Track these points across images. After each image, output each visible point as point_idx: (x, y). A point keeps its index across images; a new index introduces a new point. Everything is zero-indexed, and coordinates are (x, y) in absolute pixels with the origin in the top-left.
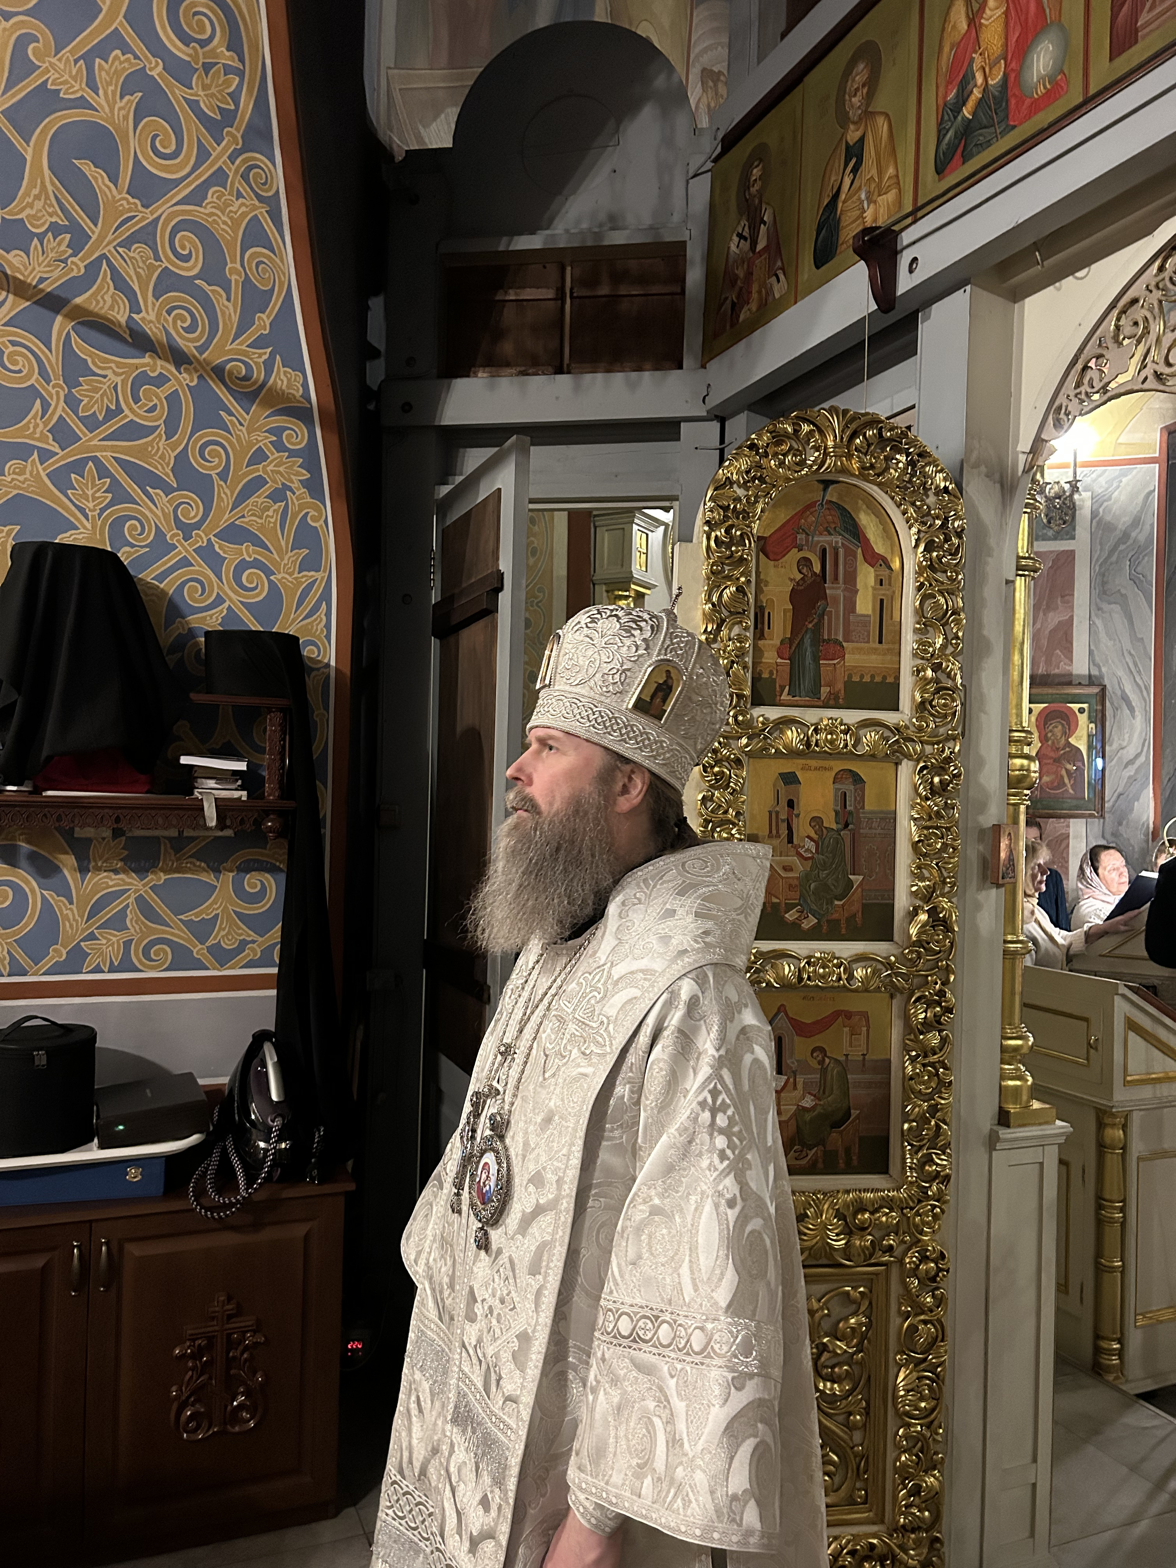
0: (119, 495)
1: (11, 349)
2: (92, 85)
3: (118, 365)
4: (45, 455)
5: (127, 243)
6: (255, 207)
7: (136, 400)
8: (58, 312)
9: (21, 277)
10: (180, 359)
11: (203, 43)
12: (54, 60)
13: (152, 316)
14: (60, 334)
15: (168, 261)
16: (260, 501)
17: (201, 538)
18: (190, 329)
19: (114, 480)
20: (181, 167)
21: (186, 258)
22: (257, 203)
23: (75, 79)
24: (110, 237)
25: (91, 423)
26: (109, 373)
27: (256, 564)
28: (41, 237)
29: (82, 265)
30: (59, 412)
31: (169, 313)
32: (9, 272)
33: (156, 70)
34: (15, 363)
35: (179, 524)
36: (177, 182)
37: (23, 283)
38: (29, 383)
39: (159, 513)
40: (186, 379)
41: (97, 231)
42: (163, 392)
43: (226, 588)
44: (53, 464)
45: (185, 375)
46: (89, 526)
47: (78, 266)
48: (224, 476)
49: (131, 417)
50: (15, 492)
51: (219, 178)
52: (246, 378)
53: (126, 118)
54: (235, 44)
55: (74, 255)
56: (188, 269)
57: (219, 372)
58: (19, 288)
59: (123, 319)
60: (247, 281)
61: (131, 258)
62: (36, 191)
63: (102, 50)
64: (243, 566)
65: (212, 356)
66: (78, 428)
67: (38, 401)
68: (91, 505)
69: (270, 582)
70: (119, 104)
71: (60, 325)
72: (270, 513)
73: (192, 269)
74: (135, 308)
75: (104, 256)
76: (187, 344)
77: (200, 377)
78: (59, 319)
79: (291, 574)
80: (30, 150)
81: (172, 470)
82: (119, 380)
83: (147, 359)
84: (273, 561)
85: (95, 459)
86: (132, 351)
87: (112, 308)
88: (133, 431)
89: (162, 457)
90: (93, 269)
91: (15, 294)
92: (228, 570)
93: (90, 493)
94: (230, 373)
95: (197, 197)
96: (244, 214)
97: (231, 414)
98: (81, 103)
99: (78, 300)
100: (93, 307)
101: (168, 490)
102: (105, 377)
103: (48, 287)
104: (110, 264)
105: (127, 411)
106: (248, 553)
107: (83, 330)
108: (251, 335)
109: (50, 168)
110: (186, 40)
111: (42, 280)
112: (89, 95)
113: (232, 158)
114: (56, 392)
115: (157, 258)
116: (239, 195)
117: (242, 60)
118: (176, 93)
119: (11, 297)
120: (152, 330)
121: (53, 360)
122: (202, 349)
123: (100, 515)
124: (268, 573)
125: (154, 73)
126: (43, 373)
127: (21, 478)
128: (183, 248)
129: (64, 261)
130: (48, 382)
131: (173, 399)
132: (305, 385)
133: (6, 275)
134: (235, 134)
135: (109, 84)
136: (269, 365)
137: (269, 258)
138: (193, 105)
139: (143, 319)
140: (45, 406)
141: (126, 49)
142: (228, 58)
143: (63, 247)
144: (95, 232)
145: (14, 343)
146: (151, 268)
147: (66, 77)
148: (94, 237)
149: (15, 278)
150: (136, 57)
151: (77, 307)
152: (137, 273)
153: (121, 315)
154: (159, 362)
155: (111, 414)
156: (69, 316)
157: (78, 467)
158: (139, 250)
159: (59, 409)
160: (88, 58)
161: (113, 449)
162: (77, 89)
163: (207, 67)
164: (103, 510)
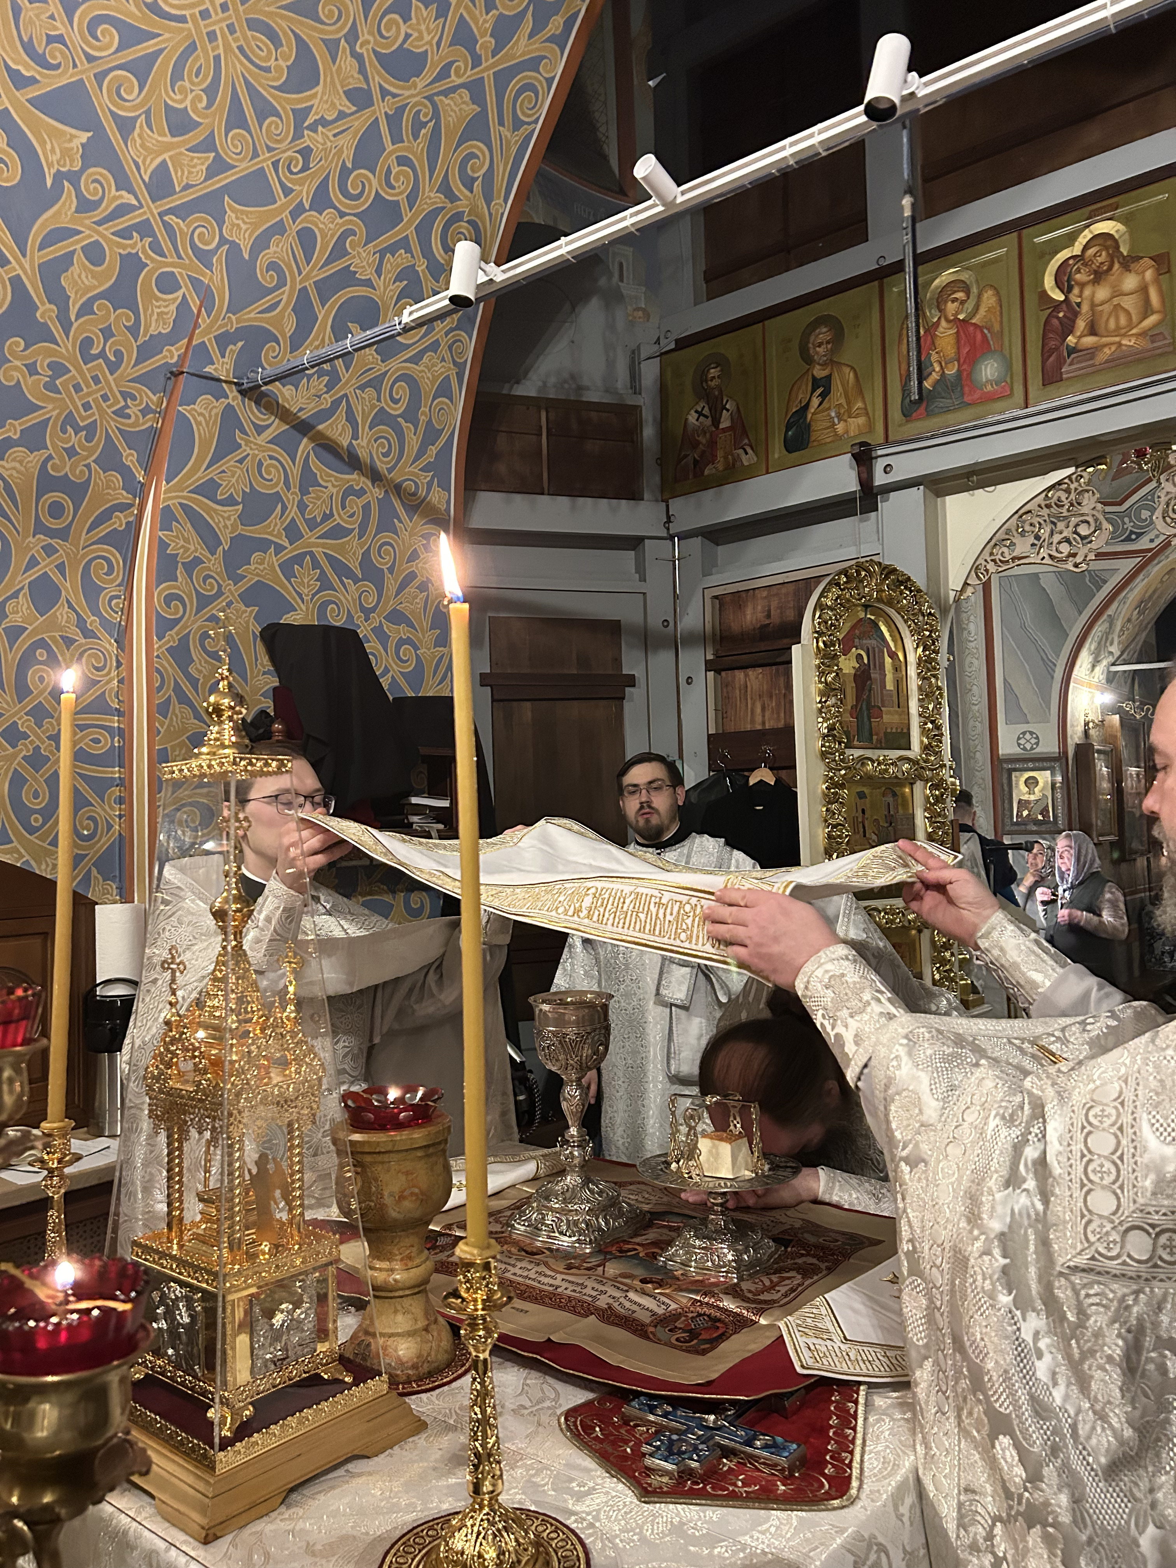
0: (325, 584)
1: (269, 461)
2: (379, 272)
3: (337, 479)
4: (279, 549)
5: (362, 388)
6: (450, 369)
7: (344, 507)
8: (305, 435)
9: (287, 406)
10: (375, 476)
12: (361, 251)
13: (364, 443)
14: (303, 452)
15: (385, 403)
16: (413, 590)
17: (376, 619)
18: (385, 455)
19: (323, 572)
20: (414, 336)
21: (396, 402)
22: (452, 366)
23: (369, 266)
24: (353, 381)
25: (312, 524)
26: (329, 485)
27: (409, 641)
29: (330, 401)
30: (292, 514)
31: (376, 441)
32: (280, 401)
33: (421, 267)
34: (269, 473)
35: (363, 609)
36: (408, 346)
37: (287, 410)
38: (275, 490)
39: (350, 598)
40: (377, 493)
41: (347, 376)
42: (361, 502)
43: (390, 661)
44: (285, 555)
45: (377, 490)
46: (304, 608)
47: (327, 400)
48: (391, 570)
49: (339, 521)
50: (257, 579)
51: (434, 347)
52: (414, 494)
53: (392, 298)
55: (326, 393)
56: (395, 409)
57: (398, 489)
58: (284, 414)
59: (345, 444)
60: (429, 422)
61: (362, 398)
62: (317, 343)
63: (392, 249)
64: (401, 642)
65: (396, 476)
66: (303, 528)
67: (280, 506)
68: (306, 591)
69: (417, 655)
70: (391, 287)
71: (305, 445)
72: (418, 601)
73: (397, 410)
74: (355, 436)
75: (346, 395)
76: (382, 466)
77: (386, 491)
78: (305, 440)
79: (429, 649)
80: (323, 312)
81: (360, 564)
82: (335, 491)
83: (355, 476)
84: (418, 639)
85: (311, 553)
86: (346, 468)
87: (340, 435)
88: (338, 532)
89: (354, 554)
90: (336, 404)
91: (281, 419)
92: (392, 645)
93: (306, 581)
94: (405, 489)
95: (416, 359)
96: (442, 373)
97: (401, 522)
98: (368, 283)
99: (320, 427)
100: (329, 433)
101: (356, 581)
102: (326, 488)
103: (303, 415)
104: (348, 401)
105: (336, 516)
106: (403, 631)
107: (318, 449)
108: (422, 462)
109: (332, 327)
110: (446, 249)
111: (301, 409)
112: (374, 278)
113: (447, 334)
114: (292, 498)
115: (379, 400)
116: (443, 360)
118: (428, 284)
119: (277, 420)
120: (362, 454)
121: (295, 472)
122: (390, 470)
123: (312, 600)
124: (416, 648)
125: (419, 269)
126: (287, 483)
127: (261, 567)
128: (397, 394)
129: (319, 397)
130: (289, 490)
131: (366, 507)
132: (448, 502)
133: (278, 403)
135: (389, 272)
136: (430, 485)
137: (446, 404)
139: (358, 445)
140: (284, 508)
141: (408, 250)
143: (321, 386)
144: (345, 377)
145: (271, 458)
146: (373, 406)
147: (365, 263)
148: (343, 380)
149: (284, 407)
150: (413, 257)
151: (319, 432)
152: (363, 410)
153: (345, 441)
154: (363, 479)
155: (327, 517)
156: (312, 439)
157: (298, 559)
158: (370, 391)
159: (293, 512)
160: (382, 253)
161: (323, 546)
162: (368, 273)
164: (314, 595)
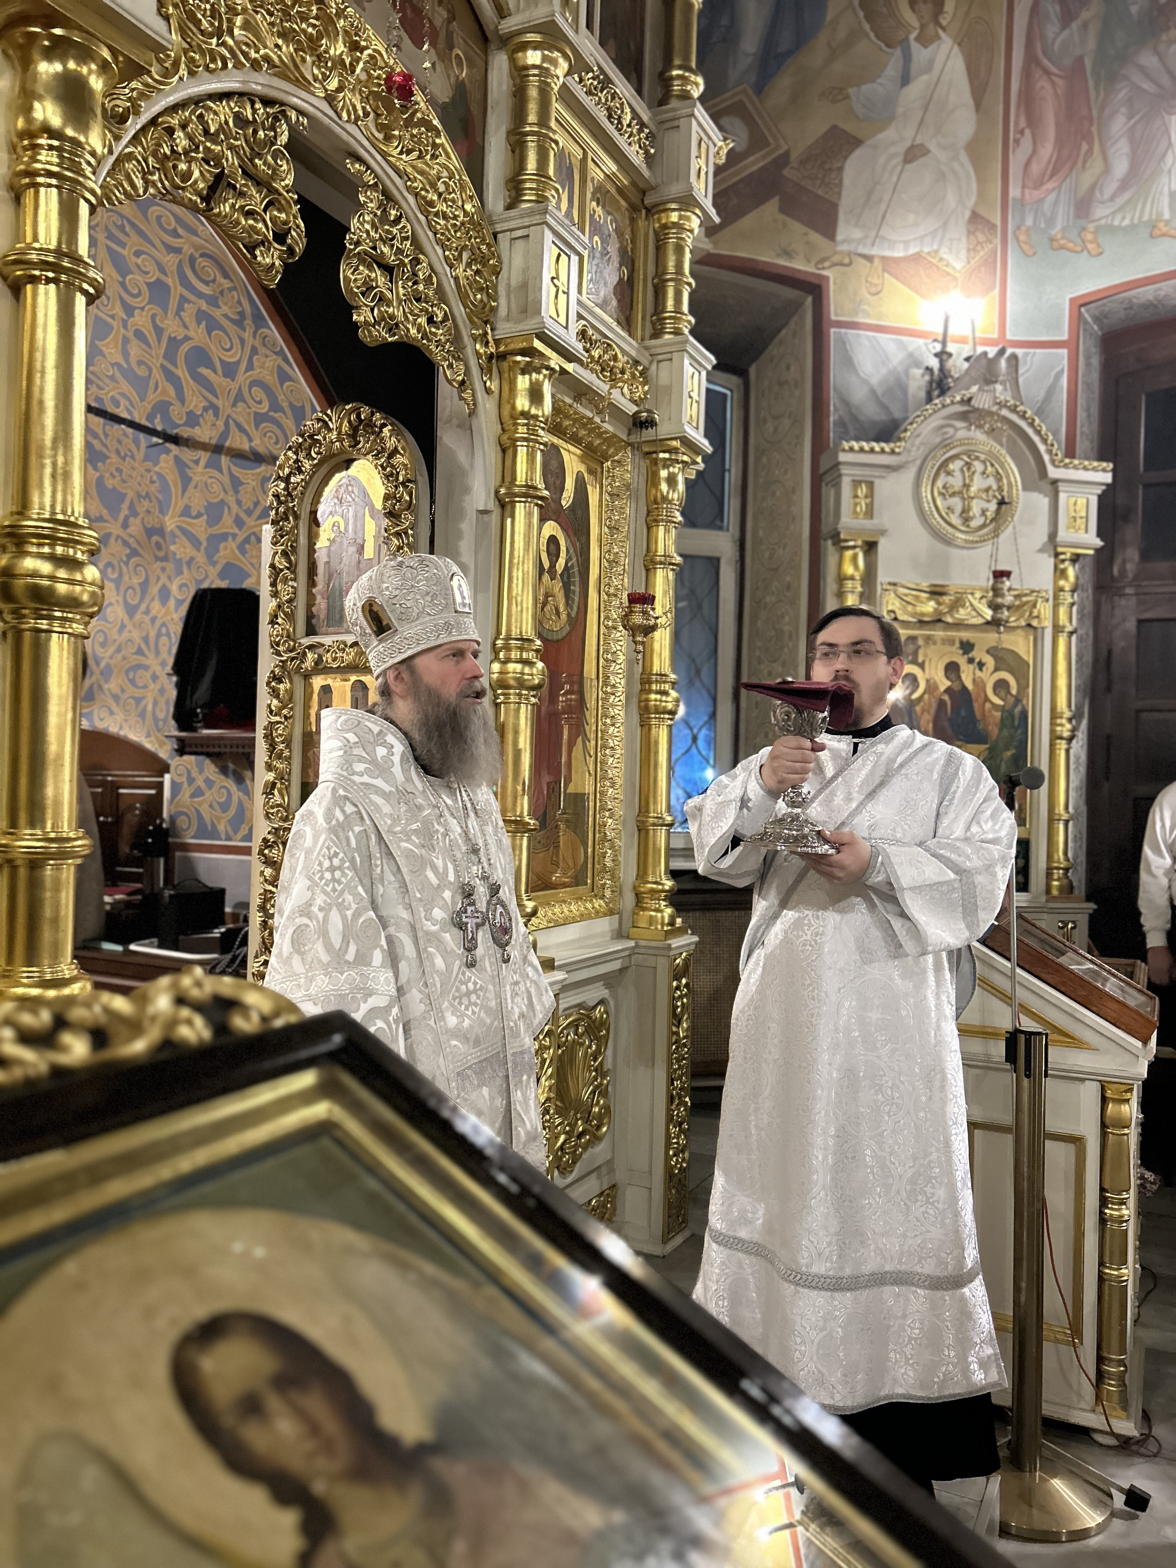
2: (186, 327)
5: (234, 405)
6: (276, 359)
8: (221, 454)
11: (214, 281)
12: (167, 322)
13: (259, 442)
14: (225, 466)
15: (255, 408)
18: (277, 443)
20: (236, 353)
21: (260, 402)
22: (275, 357)
23: (178, 327)
24: (226, 404)
28: (202, 415)
33: (204, 307)
36: (239, 361)
38: (220, 498)
47: (220, 423)
51: (254, 351)
53: (205, 337)
54: (226, 276)
55: (217, 420)
59: (247, 448)
60: (291, 405)
61: (239, 412)
63: (180, 308)
66: (243, 516)
67: (226, 507)
71: (224, 461)
73: (265, 408)
74: (250, 440)
75: (229, 416)
78: (223, 457)
80: (180, 371)
87: (241, 443)
90: (227, 424)
95: (250, 367)
96: (273, 366)
98: (187, 338)
99: (227, 444)
100: (234, 445)
103: (214, 442)
104: (232, 419)
107: (234, 460)
109: (190, 378)
110: (207, 283)
111: (210, 439)
112: (187, 333)
113: (254, 337)
114: (231, 499)
115: (249, 407)
116: (267, 356)
117: (232, 281)
118: (217, 313)
120: (261, 450)
121: (226, 481)
126: (225, 490)
128: (257, 397)
129: (215, 425)
130: (227, 495)
134: (248, 322)
135: (191, 323)
137: (294, 385)
138: (226, 316)
140: (229, 508)
141: (189, 302)
142: (227, 284)
143: (212, 417)
144: (219, 403)
145: (211, 477)
146: (249, 414)
147: (175, 328)
148: (221, 407)
150: (194, 303)
151: (228, 448)
152: (244, 419)
153: (246, 446)
156: (227, 454)
158: (240, 406)
159: (235, 508)
160: (178, 314)
162: (182, 332)
163: (221, 293)
